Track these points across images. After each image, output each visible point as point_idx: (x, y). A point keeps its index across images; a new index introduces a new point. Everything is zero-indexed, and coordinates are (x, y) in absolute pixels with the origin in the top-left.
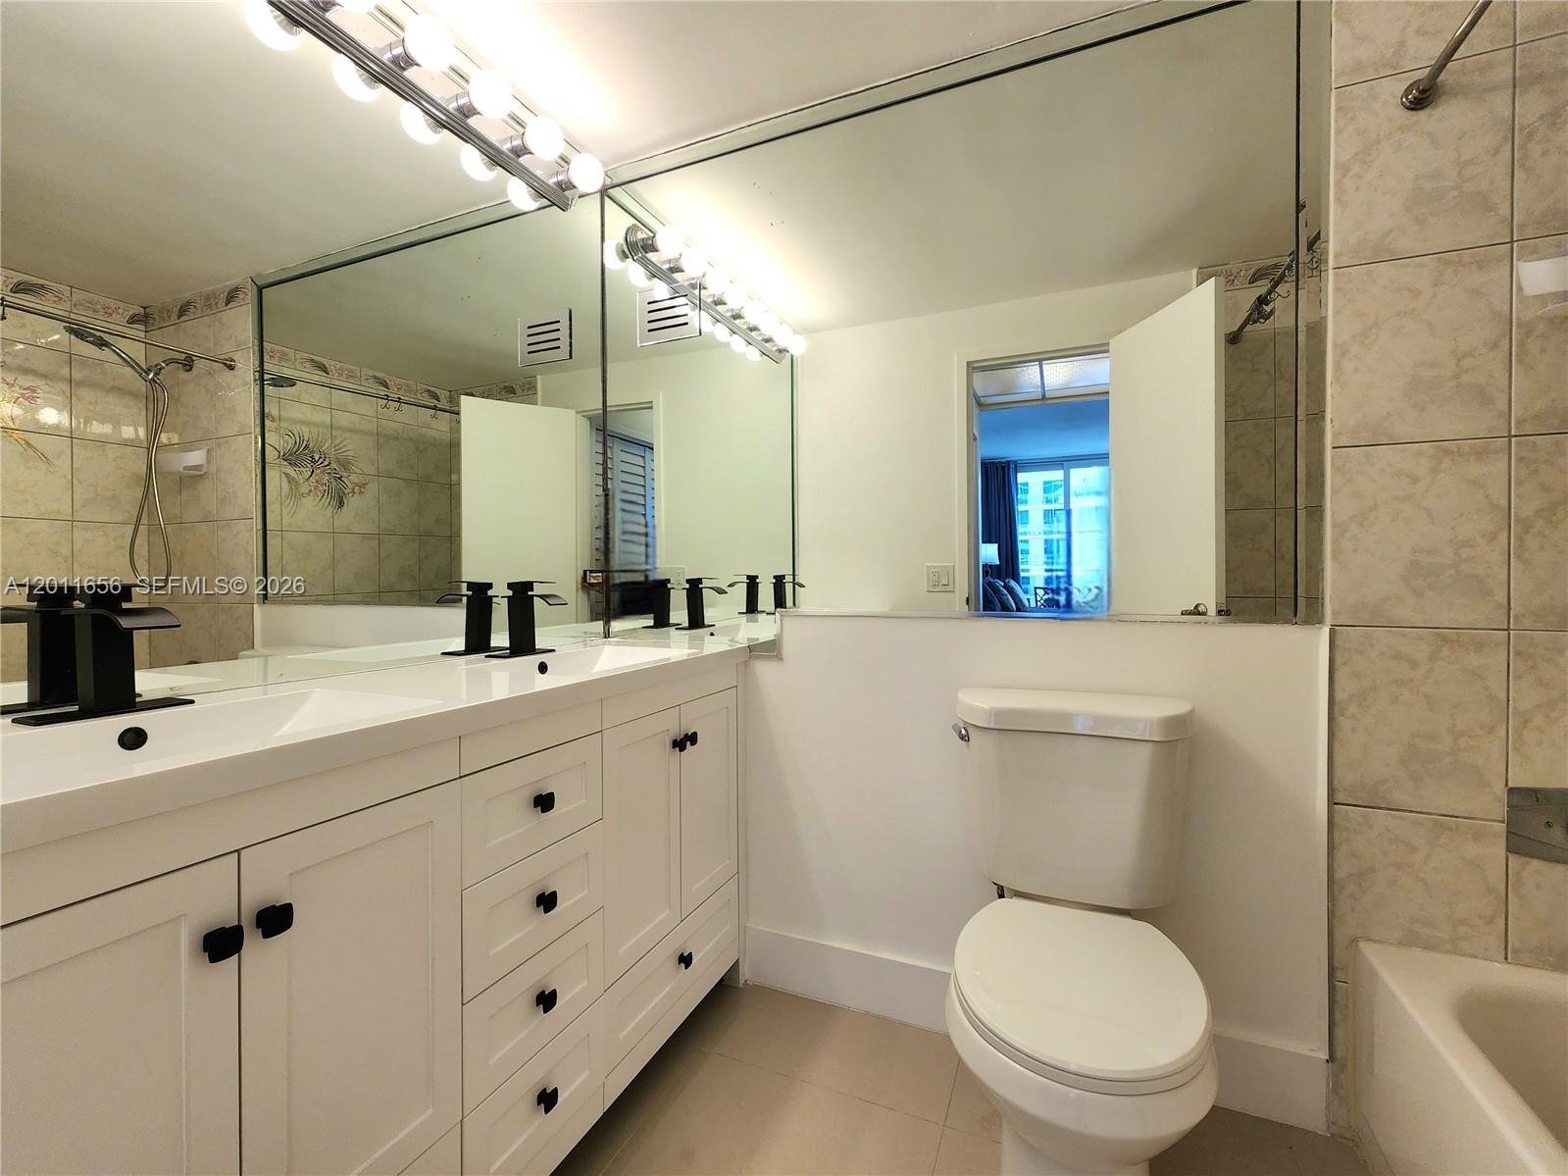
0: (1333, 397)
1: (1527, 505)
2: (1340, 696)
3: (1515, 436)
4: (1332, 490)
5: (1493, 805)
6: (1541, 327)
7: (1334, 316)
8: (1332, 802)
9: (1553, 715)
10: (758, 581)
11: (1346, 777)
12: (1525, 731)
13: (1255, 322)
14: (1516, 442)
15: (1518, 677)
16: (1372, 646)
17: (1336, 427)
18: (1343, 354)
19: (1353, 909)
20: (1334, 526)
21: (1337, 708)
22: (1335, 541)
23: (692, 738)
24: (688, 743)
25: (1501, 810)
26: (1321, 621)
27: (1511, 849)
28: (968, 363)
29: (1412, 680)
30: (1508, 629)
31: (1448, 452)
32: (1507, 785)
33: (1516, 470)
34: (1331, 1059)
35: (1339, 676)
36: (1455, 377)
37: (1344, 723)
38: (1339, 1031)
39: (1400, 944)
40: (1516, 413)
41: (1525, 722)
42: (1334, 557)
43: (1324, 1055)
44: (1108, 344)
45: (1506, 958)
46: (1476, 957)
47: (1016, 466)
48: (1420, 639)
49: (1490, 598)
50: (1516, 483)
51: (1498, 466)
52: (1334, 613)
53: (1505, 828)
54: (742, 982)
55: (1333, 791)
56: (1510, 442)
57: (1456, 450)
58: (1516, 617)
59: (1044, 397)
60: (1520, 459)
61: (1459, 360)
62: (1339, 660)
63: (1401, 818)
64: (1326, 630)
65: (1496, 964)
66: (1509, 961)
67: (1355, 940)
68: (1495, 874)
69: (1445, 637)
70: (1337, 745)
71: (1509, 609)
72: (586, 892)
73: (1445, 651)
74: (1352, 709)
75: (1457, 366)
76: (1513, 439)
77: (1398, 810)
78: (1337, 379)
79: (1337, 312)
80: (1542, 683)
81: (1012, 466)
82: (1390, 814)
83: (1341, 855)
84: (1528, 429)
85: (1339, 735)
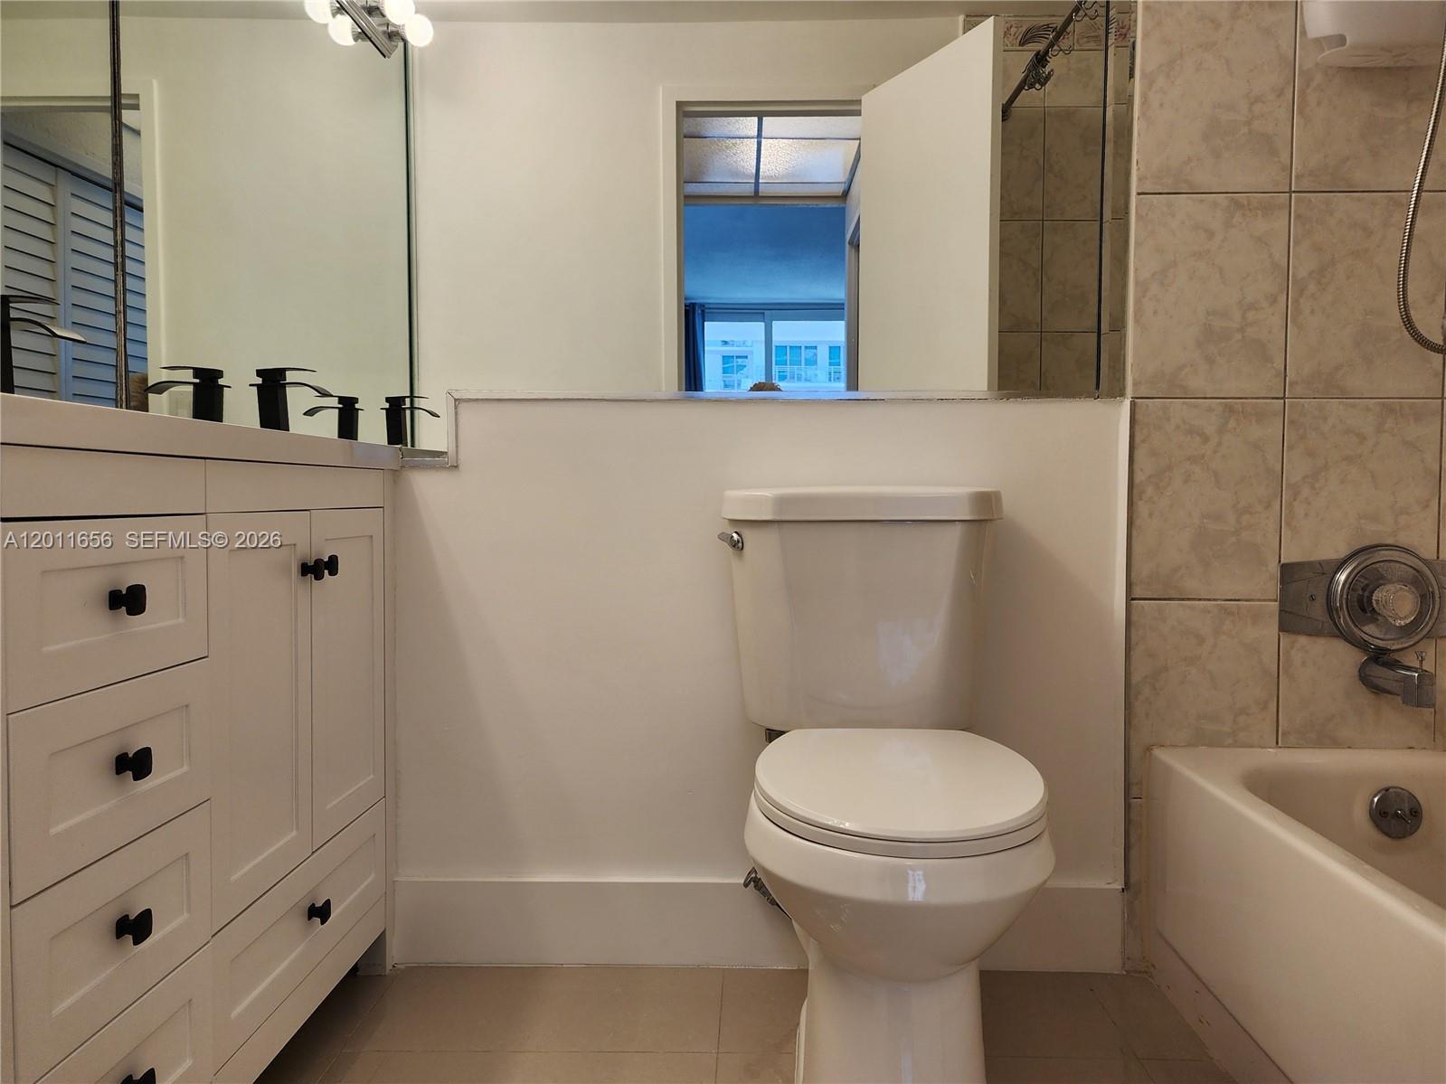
0: (1139, 134)
1: (1303, 265)
2: (1139, 477)
3: (1294, 192)
4: (1136, 243)
5: (1266, 584)
6: (1318, 78)
7: (1143, 39)
8: (1130, 598)
9: (1317, 485)
10: (357, 406)
11: (1144, 569)
12: (1295, 504)
13: (1032, 86)
14: (1295, 197)
15: (1291, 448)
16: (1168, 419)
17: (1142, 169)
18: (1151, 85)
19: (1147, 715)
20: (1137, 283)
21: (1135, 491)
22: (1138, 302)
23: (332, 565)
24: (326, 572)
25: (1273, 588)
26: (1122, 394)
27: (1283, 628)
28: (679, 105)
29: (1203, 456)
30: (1284, 398)
31: (1239, 205)
32: (1280, 561)
33: (1295, 225)
34: (1127, 886)
35: (1139, 454)
36: (1248, 123)
37: (1143, 508)
38: (1134, 853)
39: (1189, 745)
40: (1297, 168)
41: (1295, 496)
42: (1137, 321)
43: (1119, 885)
44: (859, 102)
45: (1277, 743)
46: (1252, 746)
47: (703, 311)
48: (1210, 410)
49: (1270, 365)
50: (1294, 242)
51: (1280, 223)
52: (1135, 384)
53: (1277, 609)
54: (389, 967)
55: (1130, 585)
56: (1291, 196)
57: (1246, 203)
58: (1291, 384)
59: (756, 195)
60: (1298, 217)
61: (1252, 104)
62: (1138, 439)
63: (1192, 608)
64: (1127, 403)
65: (1270, 750)
66: (1280, 745)
67: (1149, 749)
68: (1269, 659)
69: (1233, 407)
70: (1134, 533)
71: (1285, 376)
72: (185, 768)
73: (1232, 424)
74: (1150, 490)
75: (1250, 110)
76: (1293, 195)
77: (1189, 599)
78: (1143, 114)
79: (1146, 35)
80: (1310, 453)
81: (698, 311)
82: (1182, 605)
83: (1137, 654)
84: (1306, 185)
85: (1138, 522)
